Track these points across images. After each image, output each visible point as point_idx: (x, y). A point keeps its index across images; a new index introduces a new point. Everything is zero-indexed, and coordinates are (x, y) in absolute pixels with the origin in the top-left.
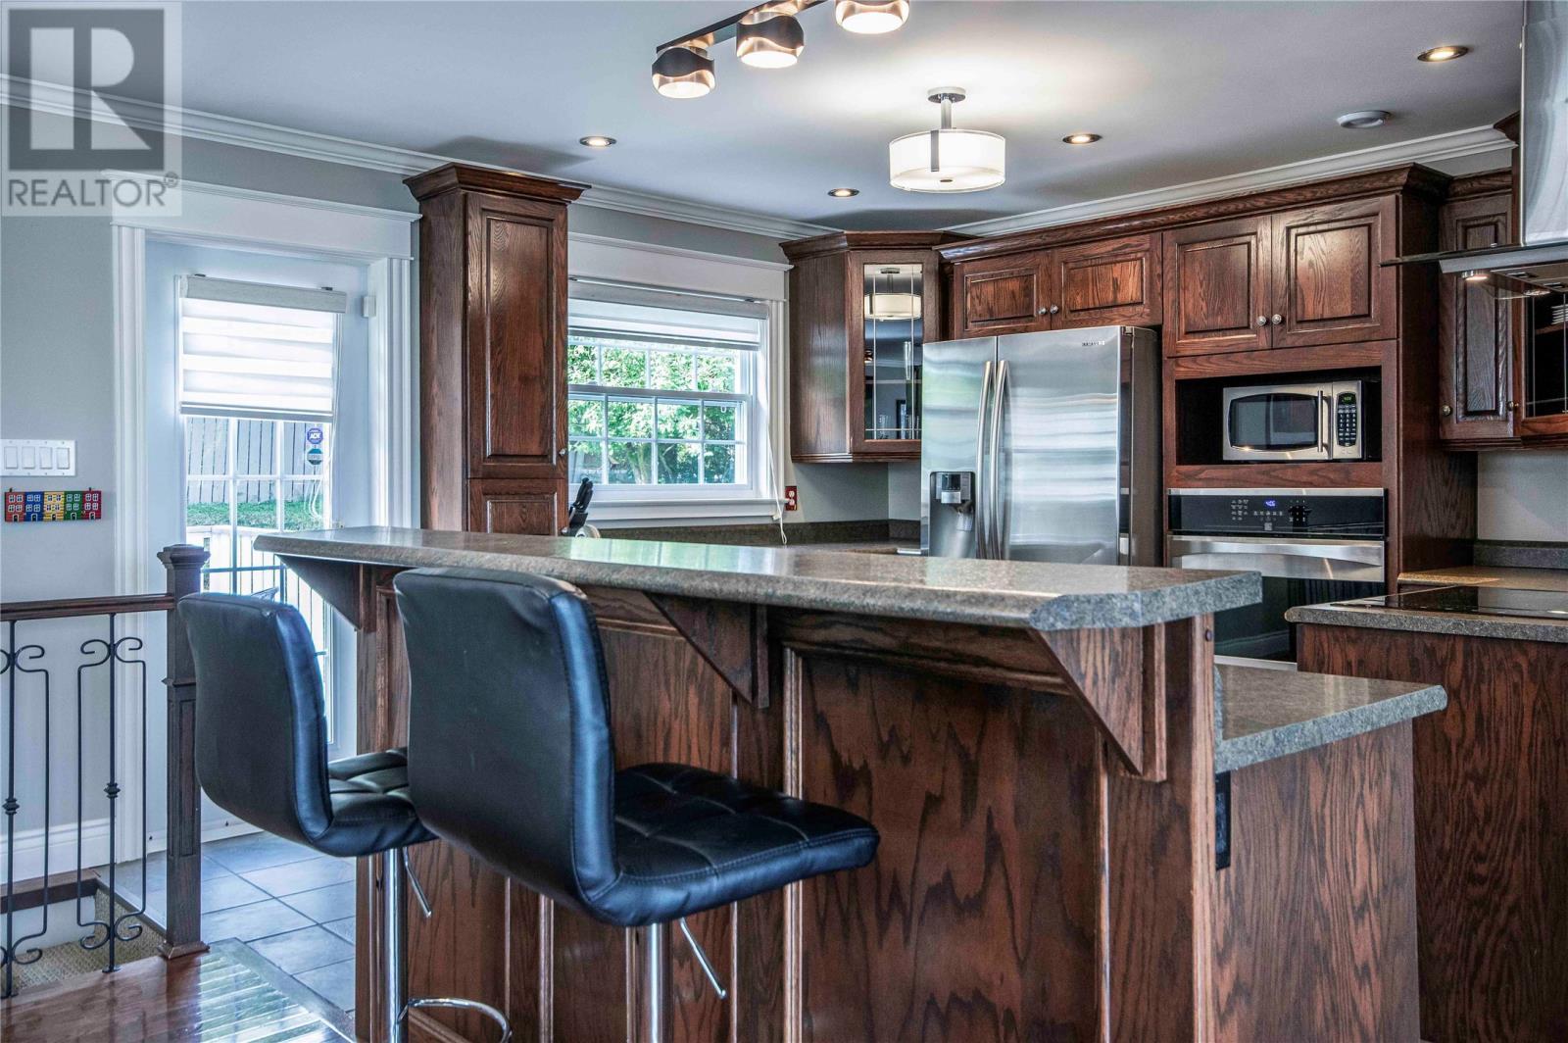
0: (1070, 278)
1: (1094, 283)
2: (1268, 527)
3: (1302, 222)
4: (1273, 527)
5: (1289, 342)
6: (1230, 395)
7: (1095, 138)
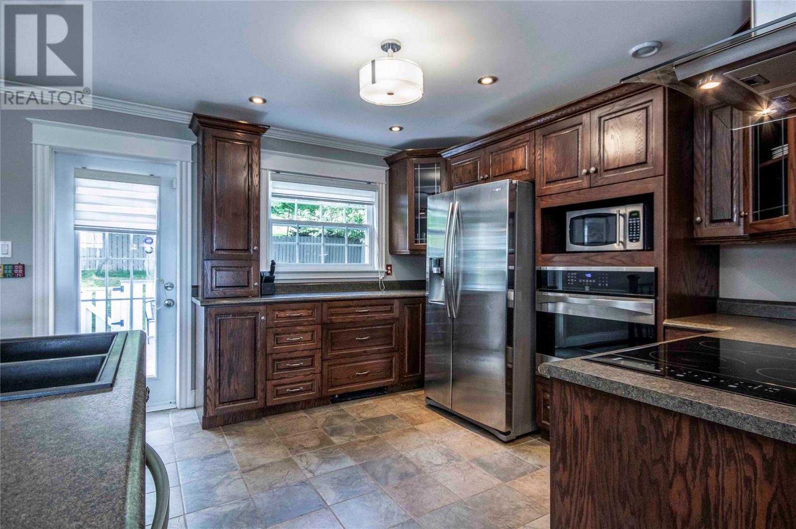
0: (493, 160)
1: (504, 161)
2: (587, 289)
3: (607, 113)
4: (590, 289)
5: (599, 183)
6: (570, 215)
7: (495, 80)
